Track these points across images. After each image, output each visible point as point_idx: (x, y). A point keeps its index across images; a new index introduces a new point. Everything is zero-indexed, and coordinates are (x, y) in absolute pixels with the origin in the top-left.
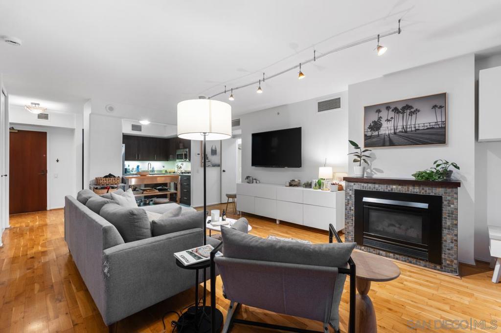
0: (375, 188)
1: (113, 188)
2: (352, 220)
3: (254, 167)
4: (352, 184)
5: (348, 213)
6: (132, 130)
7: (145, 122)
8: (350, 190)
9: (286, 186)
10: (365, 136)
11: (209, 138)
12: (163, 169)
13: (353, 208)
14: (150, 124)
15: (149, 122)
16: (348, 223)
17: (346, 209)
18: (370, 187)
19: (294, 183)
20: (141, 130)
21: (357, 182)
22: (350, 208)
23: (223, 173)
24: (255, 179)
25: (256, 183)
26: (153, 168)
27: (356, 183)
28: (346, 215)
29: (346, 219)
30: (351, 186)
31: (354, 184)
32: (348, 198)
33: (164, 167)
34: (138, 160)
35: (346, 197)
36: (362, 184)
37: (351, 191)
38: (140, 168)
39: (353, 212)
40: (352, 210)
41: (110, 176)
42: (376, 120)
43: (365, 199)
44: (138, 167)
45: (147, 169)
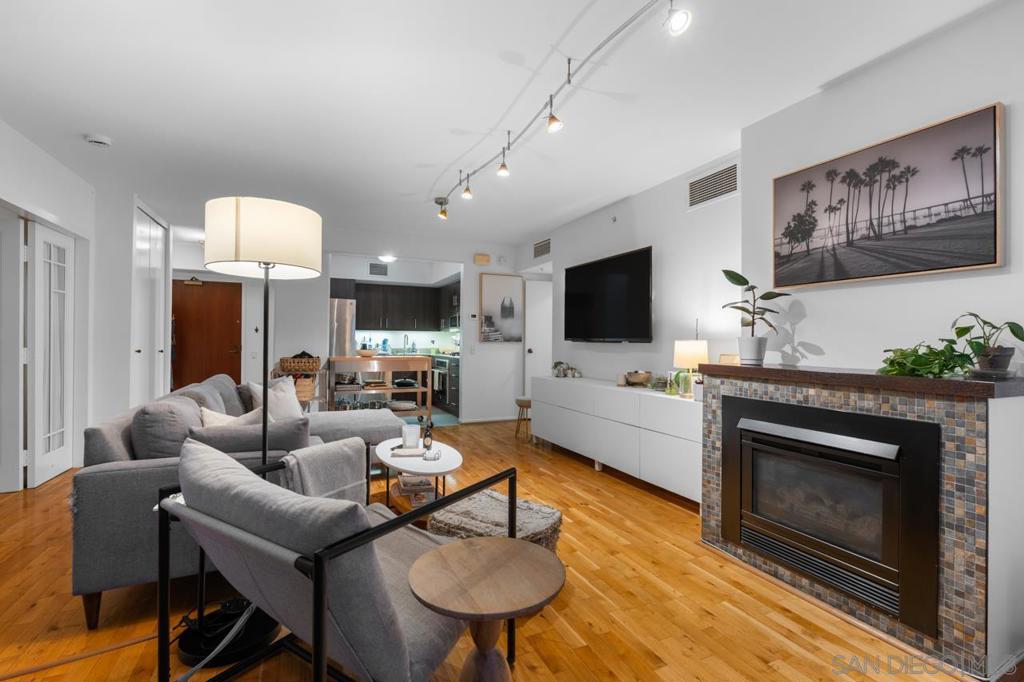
0: (766, 393)
1: (307, 376)
2: (718, 475)
3: (570, 342)
4: (718, 381)
5: (709, 457)
6: (371, 273)
7: (387, 259)
8: (714, 397)
9: (619, 385)
10: (777, 255)
11: (276, 274)
12: (432, 346)
13: (719, 444)
14: (397, 261)
15: (395, 259)
16: (709, 482)
17: (705, 446)
18: (755, 390)
19: (633, 379)
20: (386, 274)
21: (728, 377)
22: (714, 443)
23: (528, 356)
24: (572, 369)
25: (574, 377)
26: (414, 344)
27: (726, 380)
28: (704, 460)
29: (704, 471)
30: (715, 387)
31: (722, 383)
32: (710, 417)
33: (433, 342)
34: (384, 328)
35: (705, 415)
36: (739, 383)
37: (714, 401)
38: (389, 343)
39: (718, 455)
40: (718, 449)
41: (304, 355)
42: (802, 213)
43: (745, 423)
44: (385, 342)
45: (402, 347)
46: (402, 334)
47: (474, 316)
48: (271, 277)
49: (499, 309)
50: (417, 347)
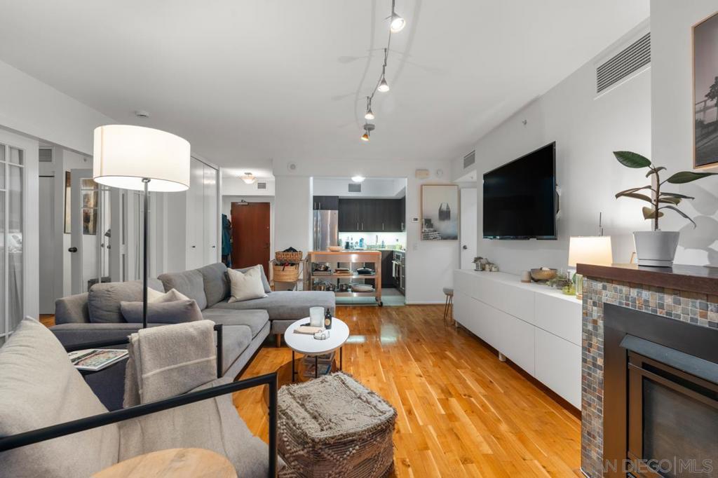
0: (661, 306)
1: (292, 265)
2: (599, 399)
4: (599, 285)
5: (590, 375)
6: (349, 191)
7: (358, 179)
8: (595, 304)
10: (698, 123)
13: (600, 362)
14: (365, 180)
15: (364, 178)
16: (590, 405)
17: (584, 361)
18: (646, 301)
20: (360, 191)
21: (611, 281)
22: (594, 359)
23: (463, 252)
24: (489, 263)
25: (491, 271)
26: (383, 242)
27: (608, 285)
28: (583, 377)
29: (584, 390)
30: (596, 292)
31: (604, 288)
32: (590, 327)
34: (361, 230)
35: (584, 325)
36: (625, 289)
37: (595, 308)
38: (364, 241)
39: (599, 374)
40: (599, 367)
41: (291, 249)
43: (631, 343)
44: (361, 240)
45: (374, 244)
46: (374, 234)
47: (416, 219)
48: (149, 190)
49: (437, 213)
50: (386, 244)
